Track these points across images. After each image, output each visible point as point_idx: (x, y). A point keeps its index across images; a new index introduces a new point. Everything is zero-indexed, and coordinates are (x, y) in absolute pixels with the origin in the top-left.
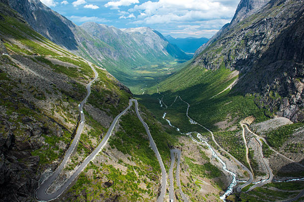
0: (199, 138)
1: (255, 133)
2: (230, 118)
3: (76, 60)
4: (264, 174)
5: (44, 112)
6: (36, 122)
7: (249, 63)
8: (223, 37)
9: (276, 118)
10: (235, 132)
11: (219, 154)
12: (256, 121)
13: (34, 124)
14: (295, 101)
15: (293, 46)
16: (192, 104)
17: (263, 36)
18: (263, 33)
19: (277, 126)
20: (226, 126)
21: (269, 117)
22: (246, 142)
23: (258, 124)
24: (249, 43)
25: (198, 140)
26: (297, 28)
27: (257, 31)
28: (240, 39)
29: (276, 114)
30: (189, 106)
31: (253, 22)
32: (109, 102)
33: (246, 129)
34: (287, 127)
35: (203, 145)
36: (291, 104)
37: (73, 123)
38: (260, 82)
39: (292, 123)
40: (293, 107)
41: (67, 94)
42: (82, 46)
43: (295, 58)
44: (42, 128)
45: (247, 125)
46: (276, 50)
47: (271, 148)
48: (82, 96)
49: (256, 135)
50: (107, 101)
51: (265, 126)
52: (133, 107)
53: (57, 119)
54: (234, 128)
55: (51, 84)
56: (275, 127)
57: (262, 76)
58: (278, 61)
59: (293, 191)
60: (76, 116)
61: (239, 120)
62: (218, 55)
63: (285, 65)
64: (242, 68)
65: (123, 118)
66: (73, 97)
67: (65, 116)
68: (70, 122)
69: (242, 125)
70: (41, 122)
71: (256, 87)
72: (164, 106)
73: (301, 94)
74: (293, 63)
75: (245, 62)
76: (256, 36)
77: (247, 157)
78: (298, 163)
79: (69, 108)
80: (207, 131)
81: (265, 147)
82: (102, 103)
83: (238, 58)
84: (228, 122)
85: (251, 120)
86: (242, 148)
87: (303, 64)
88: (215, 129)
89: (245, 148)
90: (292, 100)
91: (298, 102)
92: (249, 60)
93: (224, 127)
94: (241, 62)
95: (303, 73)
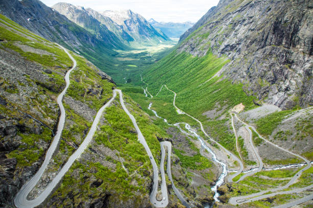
1: (244, 122)
2: (219, 106)
3: (50, 46)
4: (254, 163)
5: (18, 107)
6: (10, 119)
7: (237, 49)
8: (210, 21)
9: (265, 105)
10: (224, 121)
11: (208, 144)
12: (245, 110)
13: (7, 121)
14: (284, 87)
15: (282, 31)
16: (179, 93)
17: (251, 20)
18: (251, 17)
19: (266, 114)
20: (216, 116)
21: (258, 105)
22: (234, 129)
23: (247, 112)
24: (237, 28)
25: (187, 130)
26: (287, 12)
27: (245, 15)
28: (227, 23)
29: (265, 102)
30: (175, 95)
31: (240, 5)
32: (91, 93)
33: (234, 118)
34: (276, 114)
36: (279, 91)
37: (53, 119)
38: (248, 69)
39: (281, 110)
40: (282, 94)
41: (43, 85)
42: (55, 30)
43: (284, 43)
44: (17, 126)
45: (236, 113)
46: (265, 36)
47: (260, 137)
48: (60, 88)
49: (245, 124)
50: (89, 93)
51: (257, 113)
52: (118, 99)
53: (34, 114)
54: (223, 117)
55: (23, 75)
56: (264, 115)
57: (250, 62)
58: (266, 47)
59: (284, 179)
60: (55, 110)
61: (228, 108)
62: (205, 41)
63: (274, 51)
64: (229, 54)
65: (107, 111)
66: (50, 89)
67: (43, 111)
68: (49, 118)
69: (231, 114)
70: (16, 119)
71: (245, 74)
72: (149, 96)
73: (290, 81)
74: (281, 48)
75: (233, 47)
76: (244, 20)
77: (237, 146)
78: (287, 150)
79: (47, 102)
80: (196, 121)
81: (255, 135)
82: (83, 95)
83: (226, 43)
84: (217, 111)
85: (240, 107)
86: (231, 137)
87: (292, 50)
88: (204, 119)
89: (235, 137)
90: (281, 87)
91: (287, 89)
92: (237, 46)
93: (212, 116)
94: (229, 48)
95: (292, 58)
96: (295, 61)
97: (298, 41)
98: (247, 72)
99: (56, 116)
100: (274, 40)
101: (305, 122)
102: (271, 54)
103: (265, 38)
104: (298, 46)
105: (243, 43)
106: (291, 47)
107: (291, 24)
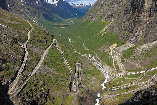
0: (90, 57)
2: (105, 45)
4: (122, 72)
8: (100, 3)
9: (127, 44)
11: (100, 64)
12: (117, 46)
14: (136, 34)
16: (86, 40)
17: (120, 1)
19: (128, 48)
21: (124, 44)
22: (112, 57)
23: (118, 48)
24: (113, 6)
28: (109, 3)
29: (127, 42)
30: (84, 41)
32: (41, 42)
33: (112, 51)
34: (133, 48)
35: (92, 60)
36: (134, 36)
37: (21, 55)
39: (134, 46)
40: (135, 38)
43: (136, 12)
45: (113, 48)
46: (127, 9)
47: (125, 59)
48: (25, 40)
49: (118, 53)
51: (122, 48)
52: (55, 44)
54: (107, 51)
56: (126, 48)
57: (120, 23)
58: (128, 14)
59: (136, 78)
60: (22, 51)
61: (109, 46)
62: (98, 13)
63: (131, 16)
64: (110, 19)
65: (49, 50)
69: (111, 49)
71: (117, 29)
73: (139, 31)
74: (135, 15)
75: (111, 16)
76: (117, 1)
77: (113, 64)
78: (137, 65)
79: (18, 47)
80: (94, 53)
81: (122, 58)
82: (37, 43)
83: (108, 14)
84: (104, 47)
85: (115, 45)
86: (111, 60)
87: (140, 15)
88: (98, 52)
89: (112, 60)
90: (135, 34)
91: (138, 35)
92: (114, 15)
93: (102, 50)
94: (110, 16)
95: (140, 20)
96: (142, 21)
97: (143, 10)
98: (119, 27)
99: (23, 54)
100: (131, 11)
101: (146, 51)
102: (130, 18)
103: (127, 10)
104: (143, 13)
105: (116, 13)
106: (140, 14)
107: (140, 2)
